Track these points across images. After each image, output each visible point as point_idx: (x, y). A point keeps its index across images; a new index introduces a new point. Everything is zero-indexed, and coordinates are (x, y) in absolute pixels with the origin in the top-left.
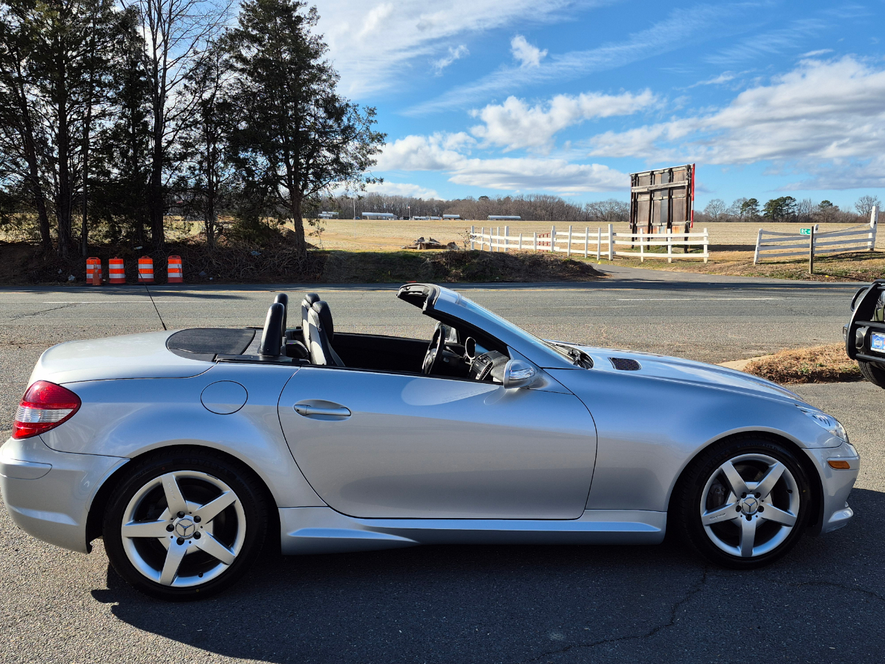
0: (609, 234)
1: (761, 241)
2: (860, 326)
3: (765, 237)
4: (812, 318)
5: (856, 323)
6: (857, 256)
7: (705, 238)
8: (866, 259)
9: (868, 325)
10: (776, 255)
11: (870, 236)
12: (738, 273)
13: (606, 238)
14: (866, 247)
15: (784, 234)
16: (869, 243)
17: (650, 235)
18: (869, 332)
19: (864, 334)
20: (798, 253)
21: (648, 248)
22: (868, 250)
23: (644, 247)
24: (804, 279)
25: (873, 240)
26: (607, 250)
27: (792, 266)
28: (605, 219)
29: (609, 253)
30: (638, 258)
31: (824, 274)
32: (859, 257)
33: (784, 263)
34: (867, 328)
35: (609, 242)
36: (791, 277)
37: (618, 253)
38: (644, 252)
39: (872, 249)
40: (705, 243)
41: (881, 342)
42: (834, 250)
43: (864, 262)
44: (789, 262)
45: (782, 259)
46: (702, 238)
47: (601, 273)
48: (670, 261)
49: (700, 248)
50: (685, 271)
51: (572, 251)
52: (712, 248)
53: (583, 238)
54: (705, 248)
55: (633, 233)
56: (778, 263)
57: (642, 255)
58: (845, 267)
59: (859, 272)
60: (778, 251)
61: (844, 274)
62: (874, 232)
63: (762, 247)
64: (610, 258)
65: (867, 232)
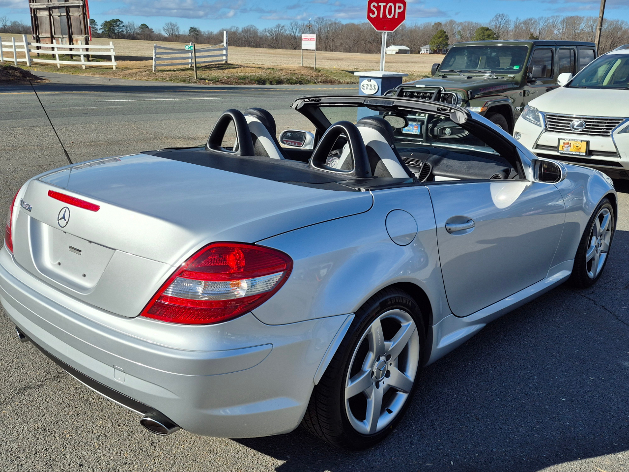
0: (24, 44)
1: (156, 54)
3: (159, 51)
6: (218, 67)
7: (112, 50)
8: (225, 69)
10: (167, 65)
11: (224, 52)
12: (146, 78)
13: (22, 47)
14: (223, 60)
15: (171, 49)
16: (224, 58)
20: (182, 64)
22: (224, 62)
23: (59, 55)
24: (194, 83)
25: (226, 55)
26: (25, 57)
27: (182, 73)
28: (20, 32)
29: (27, 60)
30: (56, 65)
31: (205, 79)
32: (220, 67)
33: (174, 71)
35: (25, 50)
36: (184, 81)
37: (35, 60)
38: (60, 60)
39: (226, 62)
40: (112, 53)
42: (204, 62)
43: (226, 71)
44: (178, 70)
45: (172, 68)
46: (109, 50)
48: (84, 67)
49: (108, 58)
50: (103, 76)
52: (117, 58)
54: (113, 58)
56: (170, 71)
57: (58, 62)
58: (216, 75)
59: (226, 78)
60: (166, 62)
61: (217, 79)
62: (226, 49)
63: (157, 59)
64: (28, 64)
65: (222, 49)
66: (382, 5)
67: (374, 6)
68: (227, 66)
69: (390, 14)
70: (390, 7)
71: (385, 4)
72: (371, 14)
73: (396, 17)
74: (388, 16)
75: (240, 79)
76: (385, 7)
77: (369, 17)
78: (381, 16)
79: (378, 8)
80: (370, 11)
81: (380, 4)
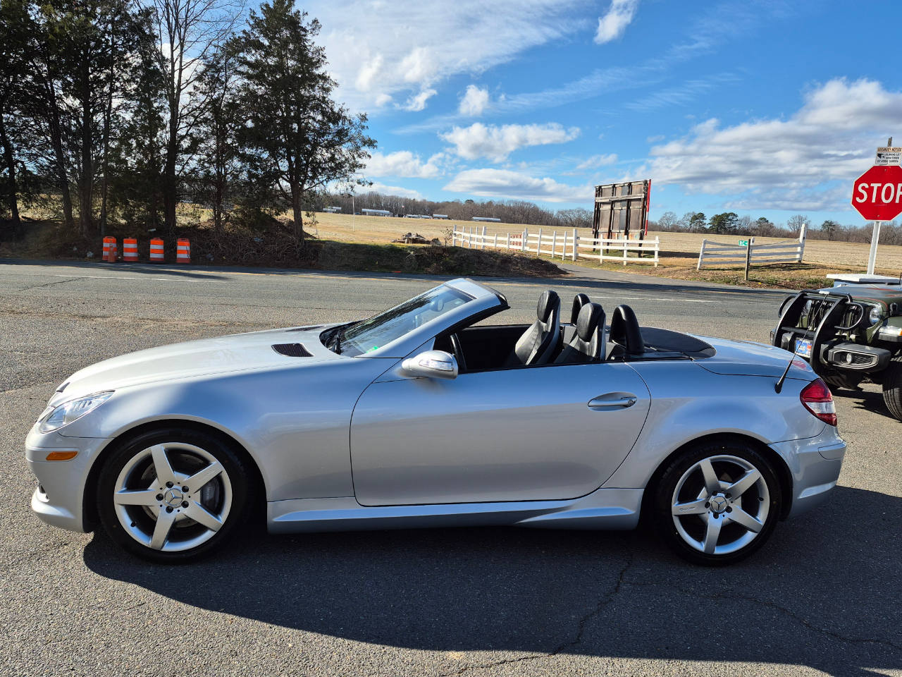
0: (573, 238)
1: (704, 250)
2: (786, 332)
3: (708, 246)
4: (745, 321)
5: (783, 328)
6: (786, 266)
7: (656, 245)
8: (794, 270)
9: (793, 331)
10: (717, 263)
11: (799, 249)
12: (684, 277)
13: (571, 241)
14: (795, 259)
15: (725, 245)
16: (798, 256)
17: (609, 241)
18: (794, 338)
19: (789, 339)
20: (737, 262)
21: (607, 252)
22: (796, 261)
23: (603, 250)
24: (740, 284)
25: (801, 254)
26: (571, 252)
27: (731, 273)
28: (573, 225)
29: (573, 254)
30: (598, 260)
31: (757, 281)
32: (788, 267)
33: (723, 270)
34: (792, 333)
35: (573, 244)
36: (728, 282)
37: (580, 255)
38: (603, 255)
39: (800, 261)
40: (656, 249)
41: (804, 347)
42: (767, 261)
43: (793, 273)
44: (728, 270)
45: (722, 266)
46: (654, 245)
47: (565, 272)
48: (625, 263)
49: (651, 254)
50: (638, 273)
51: (541, 251)
52: (662, 254)
53: (551, 240)
54: (656, 253)
55: (595, 237)
56: (719, 269)
57: (601, 257)
58: (776, 276)
59: (788, 281)
60: (718, 259)
61: (774, 282)
62: (802, 246)
63: (706, 255)
64: (573, 259)
65: (796, 246)
66: (876, 186)
67: (863, 188)
68: (801, 266)
69: (887, 198)
70: (889, 188)
71: (880, 185)
72: (858, 199)
73: (897, 201)
74: (884, 200)
75: (810, 283)
76: (880, 190)
77: (855, 203)
78: (874, 201)
79: (870, 191)
80: (857, 194)
81: (872, 185)
